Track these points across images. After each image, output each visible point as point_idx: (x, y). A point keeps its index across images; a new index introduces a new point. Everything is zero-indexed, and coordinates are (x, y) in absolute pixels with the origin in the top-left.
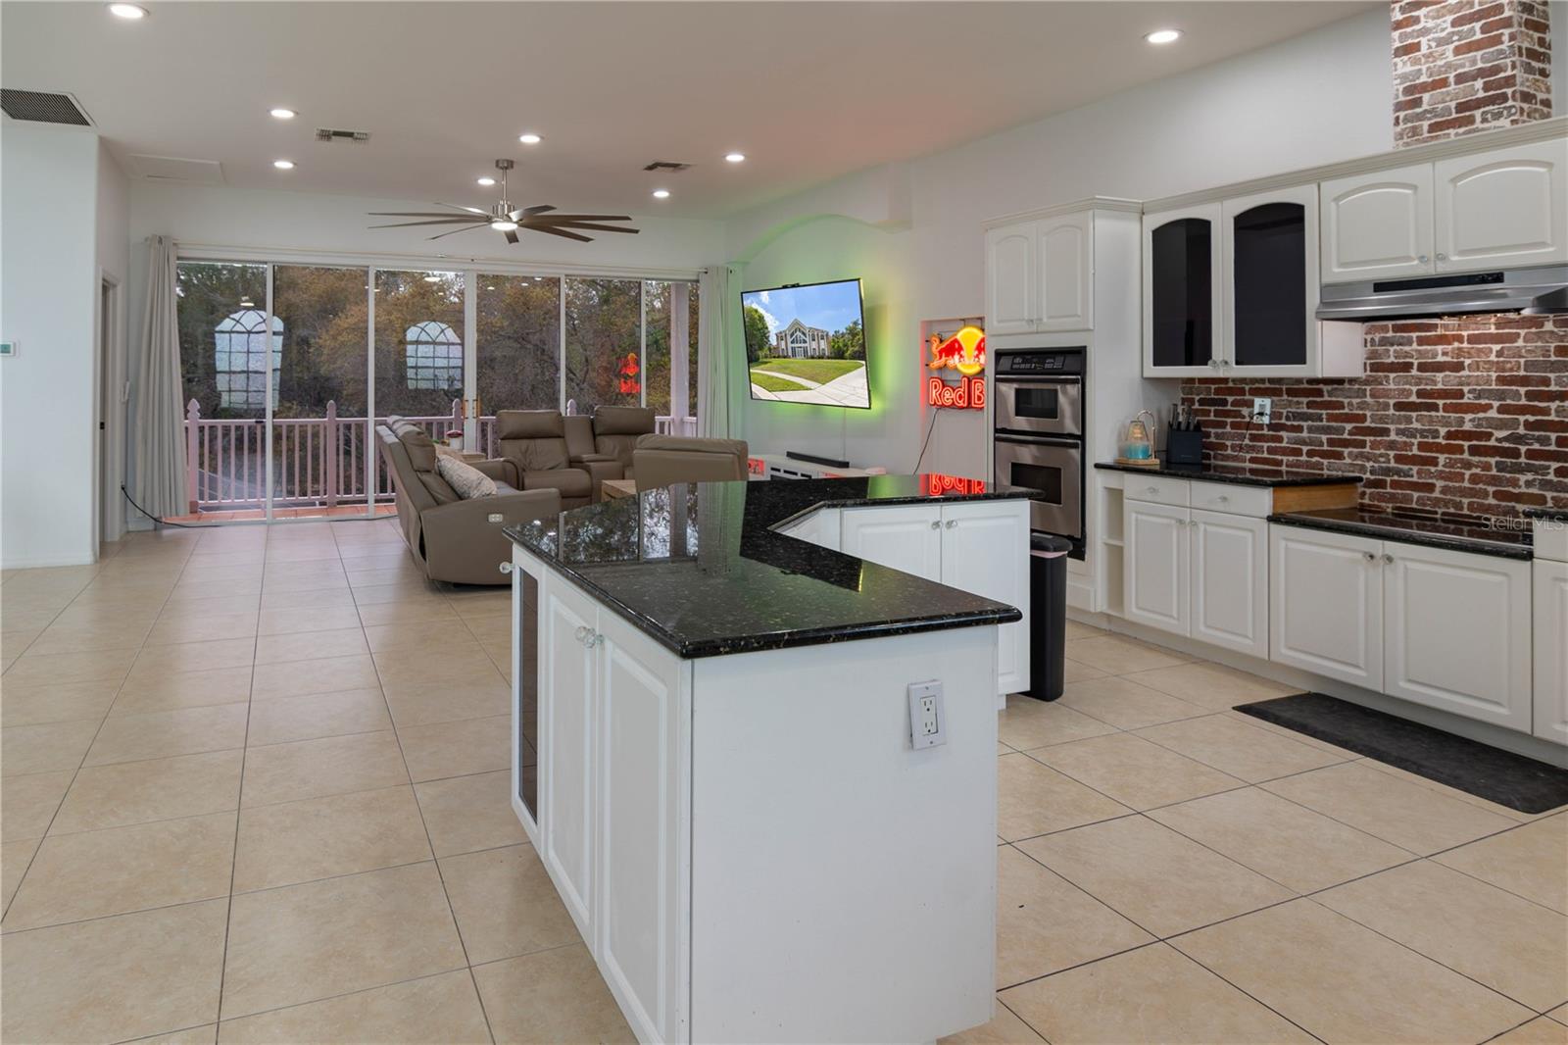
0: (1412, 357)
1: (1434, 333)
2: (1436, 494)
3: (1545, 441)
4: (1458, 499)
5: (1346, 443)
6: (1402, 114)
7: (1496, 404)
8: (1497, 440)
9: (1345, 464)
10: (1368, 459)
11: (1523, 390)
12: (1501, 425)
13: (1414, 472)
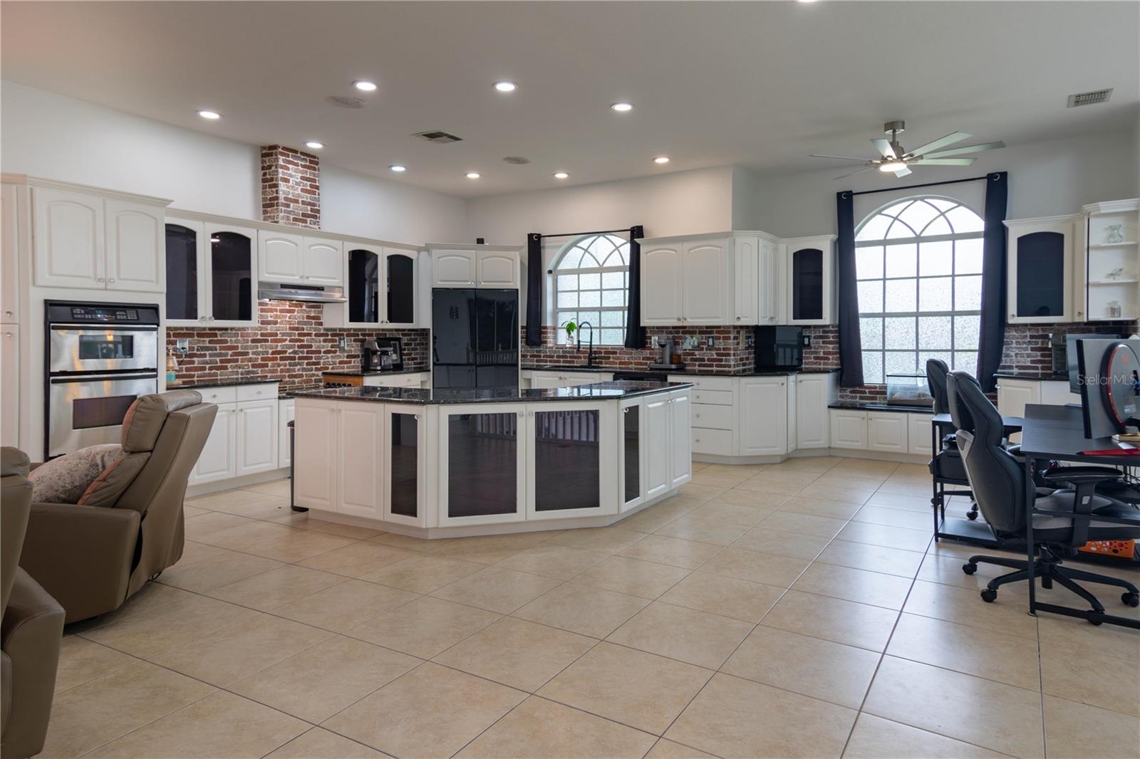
3: (302, 352)
5: (229, 361)
7: (288, 338)
8: (289, 353)
10: (240, 368)
11: (297, 332)
12: (290, 347)
13: (259, 371)
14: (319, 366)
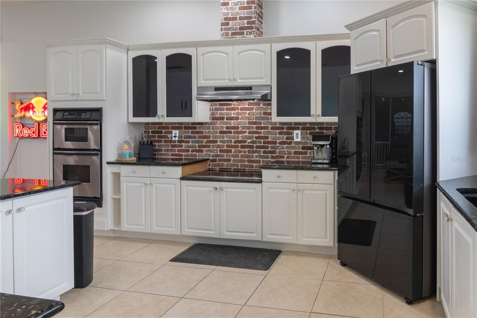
0: (224, 115)
1: (231, 107)
2: (231, 162)
3: (260, 142)
4: (237, 164)
5: (204, 146)
6: (223, 27)
7: (248, 131)
8: (248, 143)
9: (204, 154)
10: (211, 152)
11: (255, 126)
12: (249, 138)
13: (225, 155)
14: (275, 155)
